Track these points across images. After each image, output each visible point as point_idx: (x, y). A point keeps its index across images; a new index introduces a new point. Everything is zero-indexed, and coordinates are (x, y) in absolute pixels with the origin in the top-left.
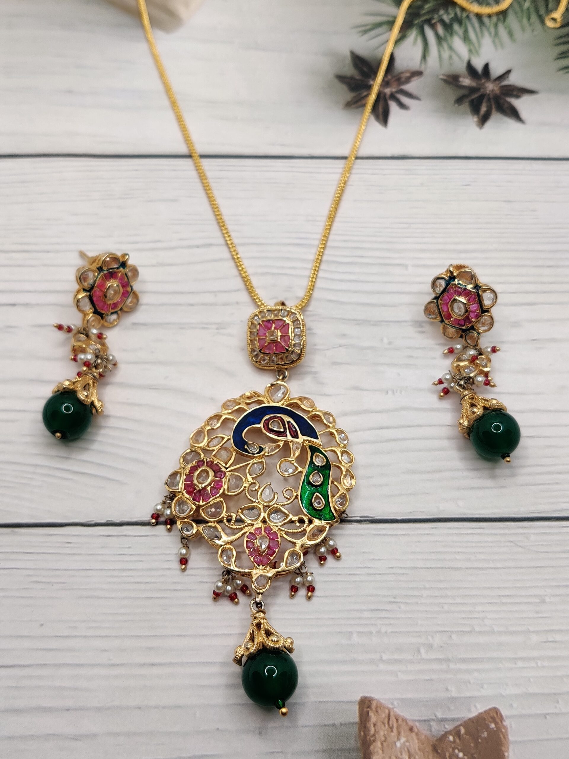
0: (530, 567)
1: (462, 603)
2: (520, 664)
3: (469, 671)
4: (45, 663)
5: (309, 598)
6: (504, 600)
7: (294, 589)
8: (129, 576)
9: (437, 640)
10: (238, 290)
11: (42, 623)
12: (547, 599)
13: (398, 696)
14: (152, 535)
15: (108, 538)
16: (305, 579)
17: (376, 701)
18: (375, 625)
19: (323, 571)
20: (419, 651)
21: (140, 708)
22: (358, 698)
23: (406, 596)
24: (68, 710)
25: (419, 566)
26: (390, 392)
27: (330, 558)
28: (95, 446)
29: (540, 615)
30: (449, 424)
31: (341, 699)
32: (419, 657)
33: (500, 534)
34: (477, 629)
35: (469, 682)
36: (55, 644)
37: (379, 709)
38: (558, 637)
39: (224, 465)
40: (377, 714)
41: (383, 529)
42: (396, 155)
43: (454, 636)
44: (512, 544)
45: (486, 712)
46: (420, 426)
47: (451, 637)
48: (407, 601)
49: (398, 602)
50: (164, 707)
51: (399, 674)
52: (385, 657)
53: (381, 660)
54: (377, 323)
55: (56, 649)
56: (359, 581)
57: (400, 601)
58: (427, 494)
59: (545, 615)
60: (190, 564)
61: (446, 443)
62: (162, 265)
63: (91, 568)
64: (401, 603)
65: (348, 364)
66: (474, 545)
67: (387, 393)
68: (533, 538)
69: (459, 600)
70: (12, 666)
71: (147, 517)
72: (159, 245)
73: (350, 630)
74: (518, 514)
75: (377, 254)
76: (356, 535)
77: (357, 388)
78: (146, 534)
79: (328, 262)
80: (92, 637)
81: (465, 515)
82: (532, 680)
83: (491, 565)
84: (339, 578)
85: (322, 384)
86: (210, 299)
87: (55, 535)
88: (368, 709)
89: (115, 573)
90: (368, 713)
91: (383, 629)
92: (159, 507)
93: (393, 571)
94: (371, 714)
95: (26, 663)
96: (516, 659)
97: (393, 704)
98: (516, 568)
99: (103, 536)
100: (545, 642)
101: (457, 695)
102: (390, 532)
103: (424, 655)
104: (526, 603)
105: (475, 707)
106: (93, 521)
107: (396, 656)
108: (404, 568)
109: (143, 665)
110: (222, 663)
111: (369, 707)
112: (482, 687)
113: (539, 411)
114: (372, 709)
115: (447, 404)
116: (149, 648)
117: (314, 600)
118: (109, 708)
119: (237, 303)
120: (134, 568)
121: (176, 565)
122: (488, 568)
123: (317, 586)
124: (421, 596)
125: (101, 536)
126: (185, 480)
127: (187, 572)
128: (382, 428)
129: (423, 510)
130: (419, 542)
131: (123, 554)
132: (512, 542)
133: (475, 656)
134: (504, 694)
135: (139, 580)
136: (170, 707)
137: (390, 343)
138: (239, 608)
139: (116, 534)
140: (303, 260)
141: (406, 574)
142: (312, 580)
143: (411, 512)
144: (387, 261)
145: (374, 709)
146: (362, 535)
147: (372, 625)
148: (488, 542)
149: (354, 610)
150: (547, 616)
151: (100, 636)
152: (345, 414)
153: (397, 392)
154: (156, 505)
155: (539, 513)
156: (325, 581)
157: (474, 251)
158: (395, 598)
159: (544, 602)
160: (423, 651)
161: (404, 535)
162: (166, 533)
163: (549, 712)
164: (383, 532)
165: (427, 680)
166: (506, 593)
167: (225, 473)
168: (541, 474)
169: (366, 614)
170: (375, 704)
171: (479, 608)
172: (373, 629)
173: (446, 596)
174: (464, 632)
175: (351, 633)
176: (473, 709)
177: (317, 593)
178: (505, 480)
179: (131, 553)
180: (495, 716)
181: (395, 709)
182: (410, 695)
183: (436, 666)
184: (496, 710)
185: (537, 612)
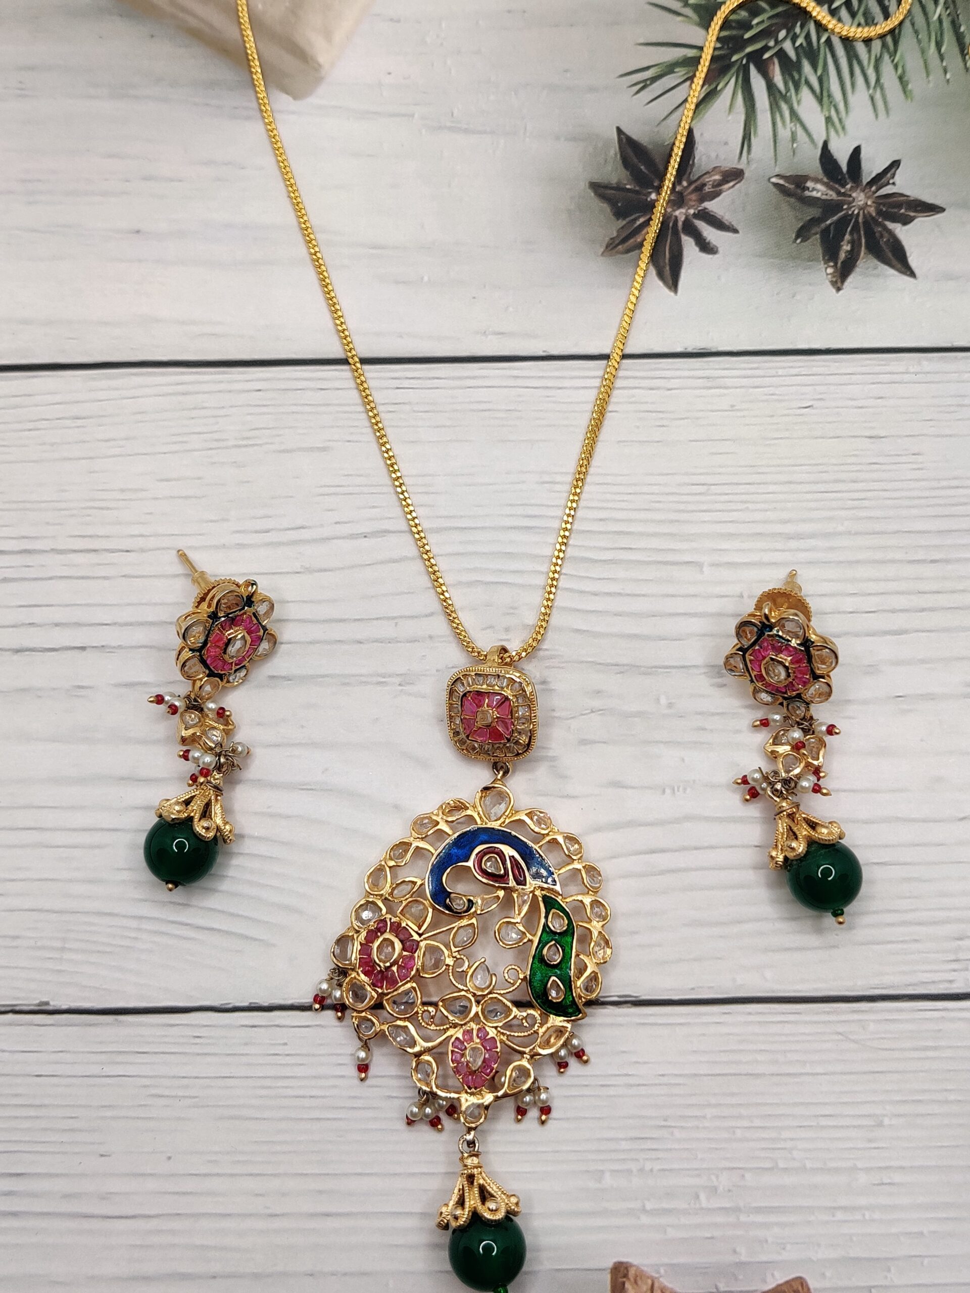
0: (865, 1073)
1: (761, 1127)
2: (840, 1216)
3: (766, 1226)
4: (179, 1212)
5: (543, 1123)
6: (824, 1122)
7: (521, 1112)
8: (286, 1087)
9: (724, 1182)
10: (432, 614)
11: (169, 1155)
12: (886, 1121)
13: (666, 1260)
14: (317, 1026)
15: (253, 1029)
16: (537, 1098)
17: (634, 1268)
18: (637, 1160)
19: (564, 1080)
20: (697, 1197)
21: (311, 1275)
22: (609, 1264)
23: (683, 1117)
24: (214, 1277)
25: (702, 1072)
26: (668, 791)
27: (573, 1062)
28: (225, 886)
29: (873, 1145)
30: (756, 844)
31: (586, 1266)
32: (698, 1206)
33: (824, 1022)
34: (781, 1165)
35: (767, 1241)
36: (189, 1185)
37: (638, 1278)
38: (897, 1178)
39: (416, 929)
40: (635, 1286)
41: (651, 1015)
42: (690, 350)
43: (748, 1176)
44: (840, 1037)
45: (787, 1282)
46: (712, 847)
47: (743, 1176)
48: (683, 1124)
49: (670, 1127)
50: (345, 1274)
51: (669, 1230)
52: (649, 1206)
53: (644, 1210)
54: (651, 671)
55: (191, 1193)
56: (614, 1096)
57: (673, 1124)
58: (719, 959)
59: (880, 1145)
60: (372, 1071)
61: (751, 876)
62: (309, 570)
63: (232, 1075)
64: (675, 1127)
65: (605, 743)
66: (784, 1038)
67: (664, 792)
68: (872, 1027)
69: (757, 1123)
70: (133, 1217)
71: (308, 999)
72: (305, 534)
73: (601, 1168)
74: (853, 991)
75: (655, 543)
76: (612, 1025)
77: (617, 784)
78: (307, 1024)
79: (575, 559)
80: (241, 1175)
81: (773, 992)
82: (854, 1239)
83: (808, 1069)
84: (586, 1092)
85: (563, 777)
86: (386, 630)
87: (178, 1025)
88: (624, 1279)
89: (268, 1083)
90: (624, 1283)
91: (648, 1166)
92: (325, 986)
93: (665, 1080)
94: (627, 1285)
95: (152, 1213)
96: (835, 1208)
97: (658, 1272)
98: (845, 1074)
99: (246, 1026)
100: (878, 1185)
101: (748, 1259)
102: (660, 1021)
103: (704, 1203)
104: (854, 1127)
105: (773, 1275)
106: (229, 1004)
107: (665, 1205)
108: (680, 1075)
109: (313, 1215)
110: (422, 1213)
111: (626, 1276)
112: (784, 1249)
113: (898, 819)
114: (629, 1279)
115: (754, 810)
116: (320, 1192)
117: (551, 1124)
118: (269, 1275)
119: (431, 637)
120: (293, 1075)
121: (354, 1071)
122: (801, 1074)
123: (555, 1105)
124: (704, 1117)
125: (243, 1026)
126: (361, 952)
127: (368, 1082)
128: (653, 852)
129: (712, 985)
130: (704, 1035)
131: (277, 1055)
132: (840, 1034)
133: (777, 1204)
134: (814, 1259)
135: (301, 1092)
136: (352, 1274)
137: (670, 705)
138: (443, 1137)
139: (264, 1024)
140: (534, 557)
141: (684, 1085)
142: (547, 1098)
143: (693, 989)
144: (670, 557)
145: (632, 1279)
146: (621, 1025)
147: (632, 1160)
148: (804, 1034)
149: (608, 1139)
150: (884, 1145)
151: (251, 1175)
152: (598, 829)
153: (678, 791)
154: (320, 983)
155: (882, 988)
156: (565, 1097)
157: (812, 536)
158: (665, 1120)
159: (880, 1125)
160: (703, 1197)
161: (681, 1024)
162: (336, 1023)
163: (876, 1284)
164: (651, 1020)
165: (709, 1238)
166: (828, 1111)
167: (418, 942)
168: (892, 925)
169: (624, 1145)
170: (633, 1272)
171: (786, 1134)
172: (634, 1166)
173: (740, 1117)
174: (763, 1168)
175: (602, 1172)
176: (769, 1278)
177: (554, 1114)
178: (837, 935)
179: (287, 1053)
180: (800, 1288)
181: (661, 1279)
182: (682, 1260)
183: (720, 1219)
184: (801, 1281)
185: (870, 1141)
